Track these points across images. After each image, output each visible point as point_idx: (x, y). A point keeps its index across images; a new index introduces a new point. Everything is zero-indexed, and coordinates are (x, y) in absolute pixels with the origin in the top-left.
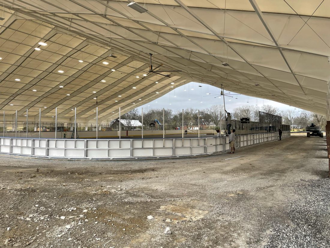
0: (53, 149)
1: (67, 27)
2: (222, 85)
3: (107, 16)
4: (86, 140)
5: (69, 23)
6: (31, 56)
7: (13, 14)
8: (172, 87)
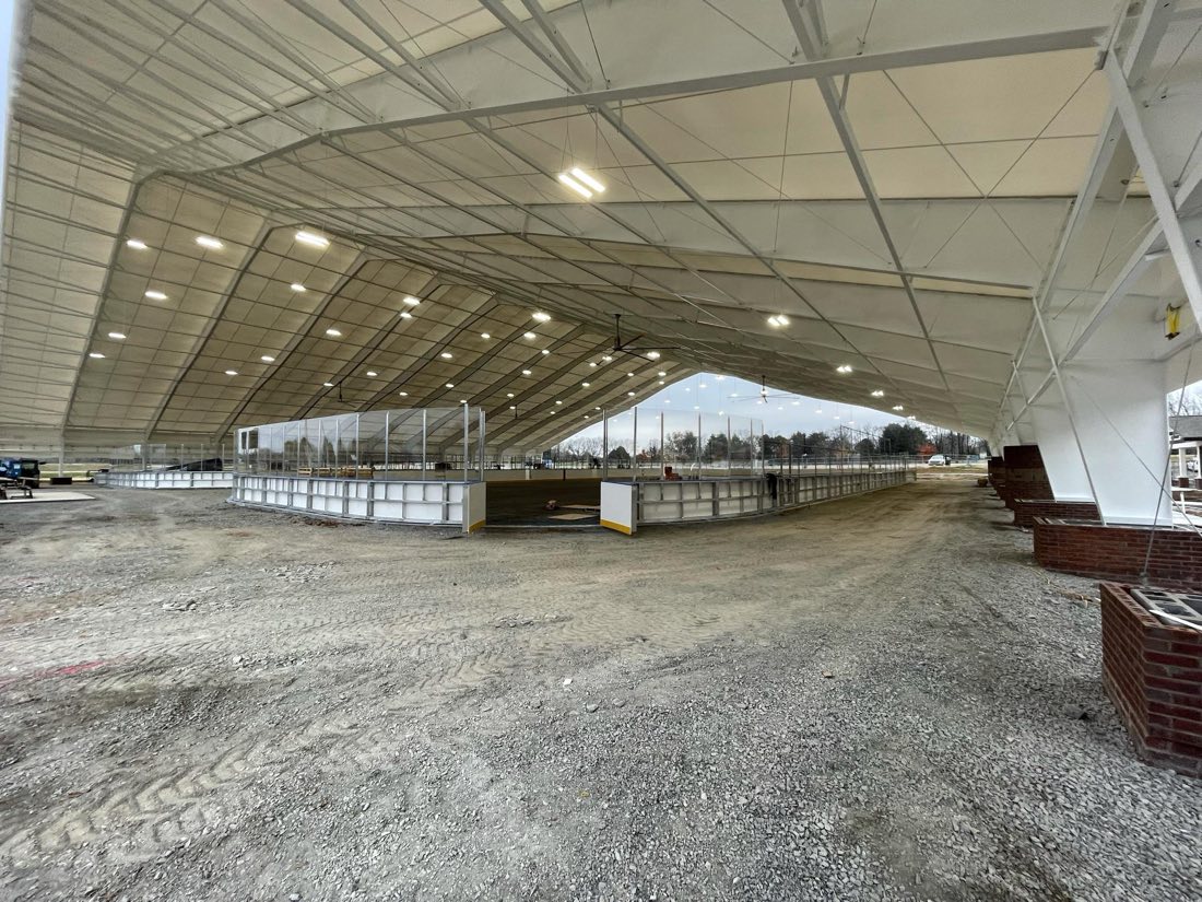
0: (354, 500)
1: (458, 267)
2: (764, 377)
3: (528, 237)
4: (445, 483)
5: (460, 260)
6: (396, 330)
7: (362, 252)
8: (662, 383)
